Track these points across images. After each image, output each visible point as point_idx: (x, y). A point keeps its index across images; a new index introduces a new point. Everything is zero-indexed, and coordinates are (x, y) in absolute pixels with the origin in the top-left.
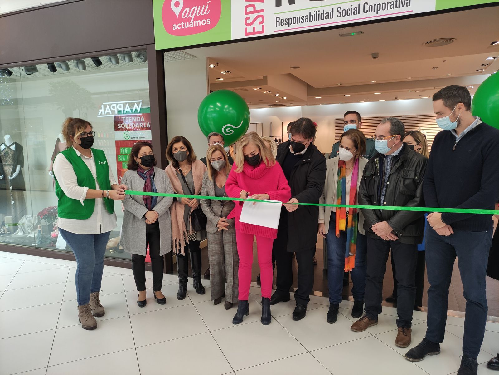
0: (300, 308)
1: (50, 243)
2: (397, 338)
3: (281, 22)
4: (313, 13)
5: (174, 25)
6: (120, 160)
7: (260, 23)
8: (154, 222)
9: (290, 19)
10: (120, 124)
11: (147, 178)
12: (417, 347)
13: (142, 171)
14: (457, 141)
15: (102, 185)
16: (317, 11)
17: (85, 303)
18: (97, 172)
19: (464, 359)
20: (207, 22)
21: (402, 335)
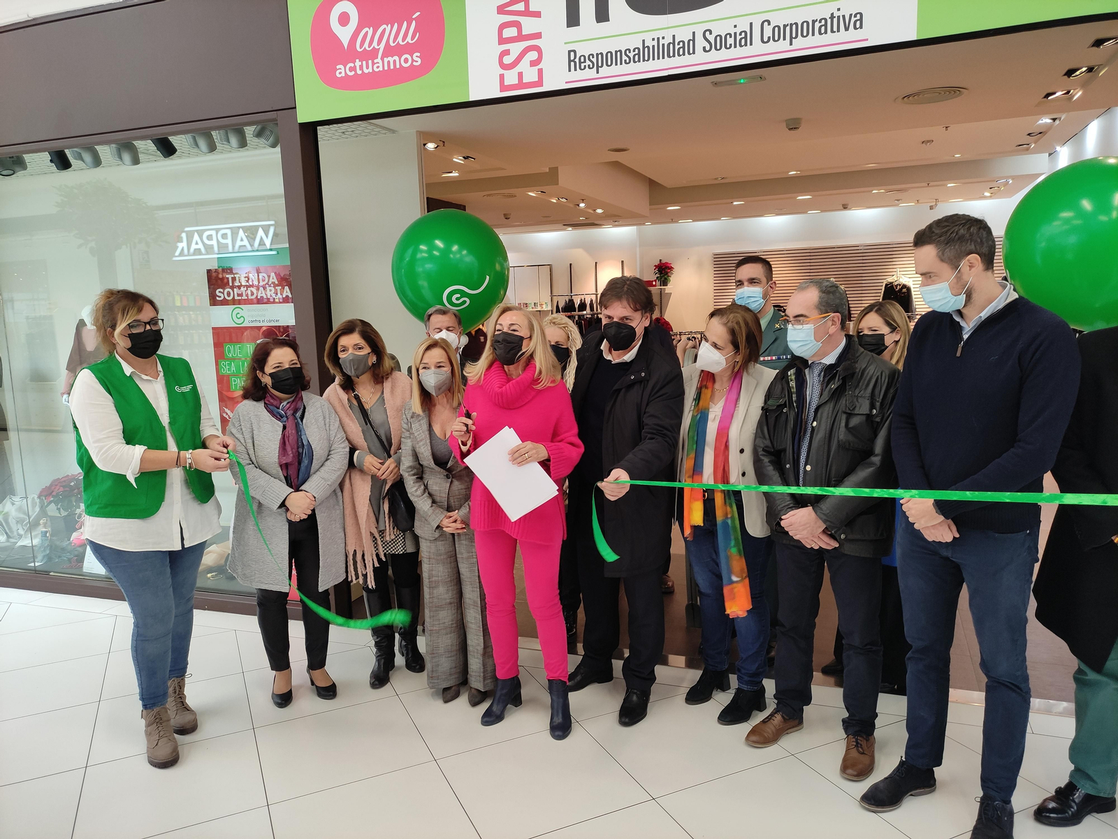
0: (635, 698)
1: (70, 560)
2: (845, 760)
3: (580, 63)
4: (649, 43)
5: (338, 67)
6: (225, 371)
7: (533, 64)
8: (306, 517)
9: (600, 56)
10: (222, 290)
11: (287, 417)
12: (886, 779)
13: (275, 403)
14: (965, 337)
15: (182, 438)
16: (658, 39)
17: (154, 705)
18: (171, 411)
19: (985, 803)
20: (413, 61)
21: (854, 753)
